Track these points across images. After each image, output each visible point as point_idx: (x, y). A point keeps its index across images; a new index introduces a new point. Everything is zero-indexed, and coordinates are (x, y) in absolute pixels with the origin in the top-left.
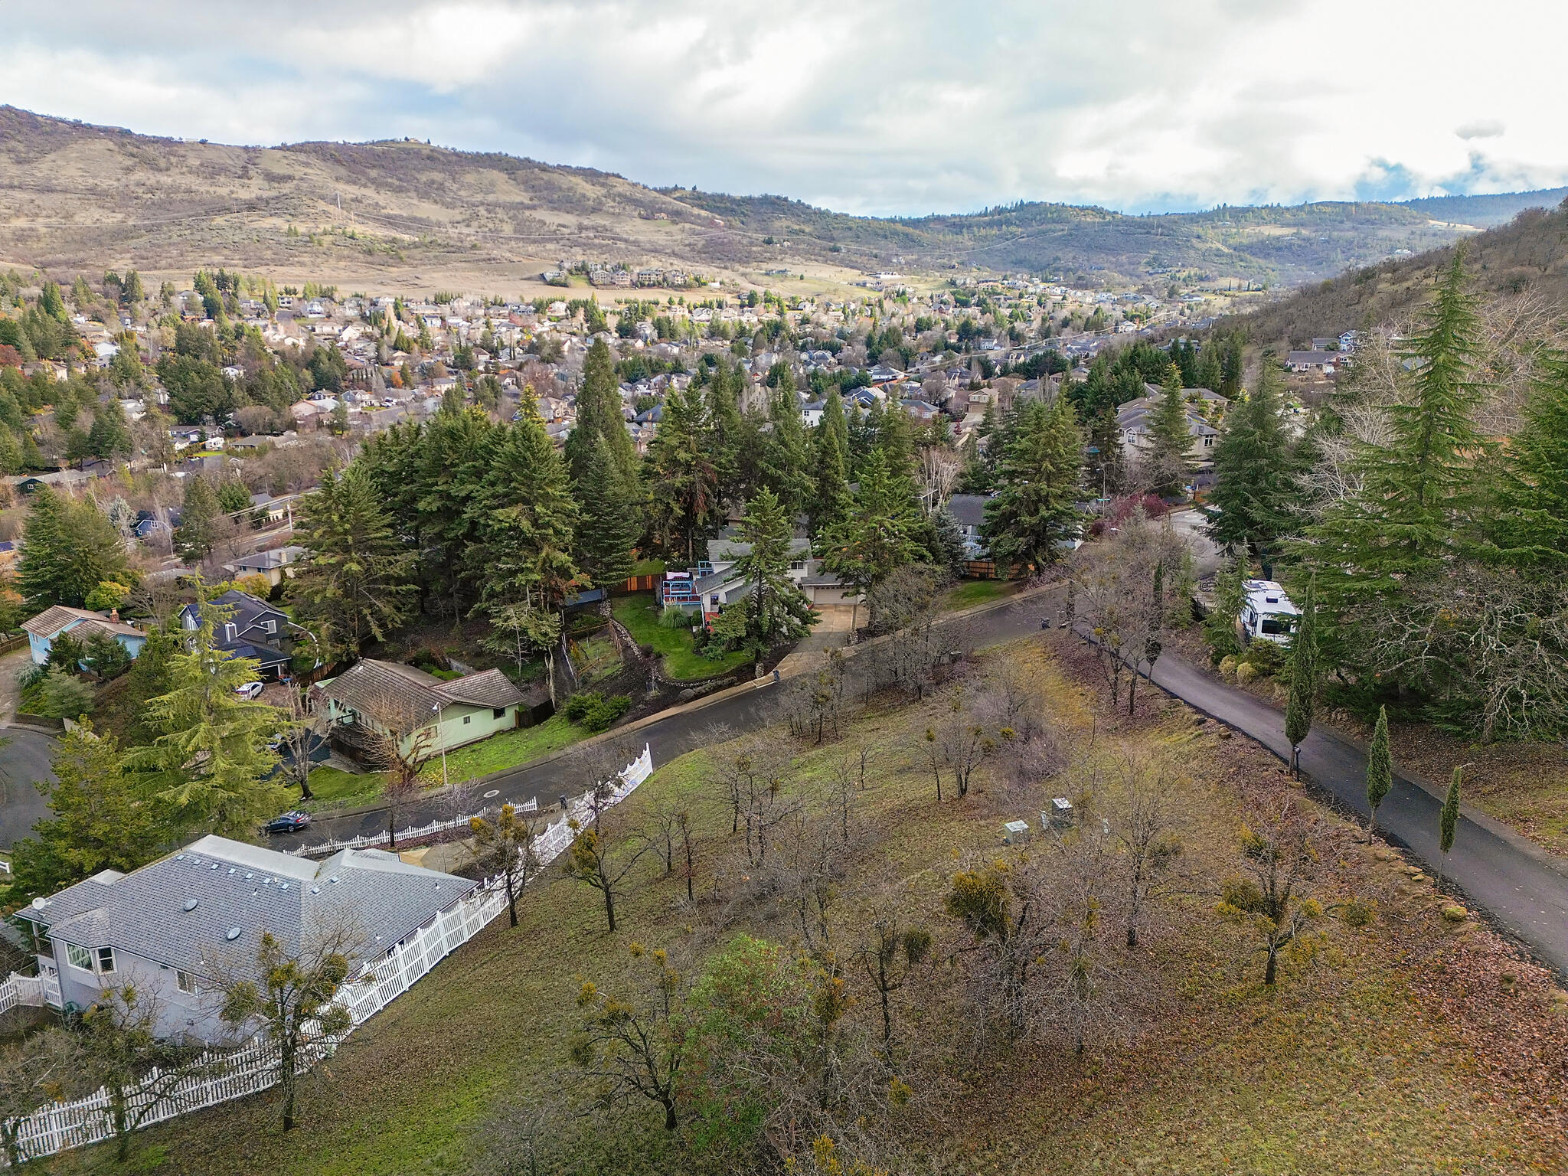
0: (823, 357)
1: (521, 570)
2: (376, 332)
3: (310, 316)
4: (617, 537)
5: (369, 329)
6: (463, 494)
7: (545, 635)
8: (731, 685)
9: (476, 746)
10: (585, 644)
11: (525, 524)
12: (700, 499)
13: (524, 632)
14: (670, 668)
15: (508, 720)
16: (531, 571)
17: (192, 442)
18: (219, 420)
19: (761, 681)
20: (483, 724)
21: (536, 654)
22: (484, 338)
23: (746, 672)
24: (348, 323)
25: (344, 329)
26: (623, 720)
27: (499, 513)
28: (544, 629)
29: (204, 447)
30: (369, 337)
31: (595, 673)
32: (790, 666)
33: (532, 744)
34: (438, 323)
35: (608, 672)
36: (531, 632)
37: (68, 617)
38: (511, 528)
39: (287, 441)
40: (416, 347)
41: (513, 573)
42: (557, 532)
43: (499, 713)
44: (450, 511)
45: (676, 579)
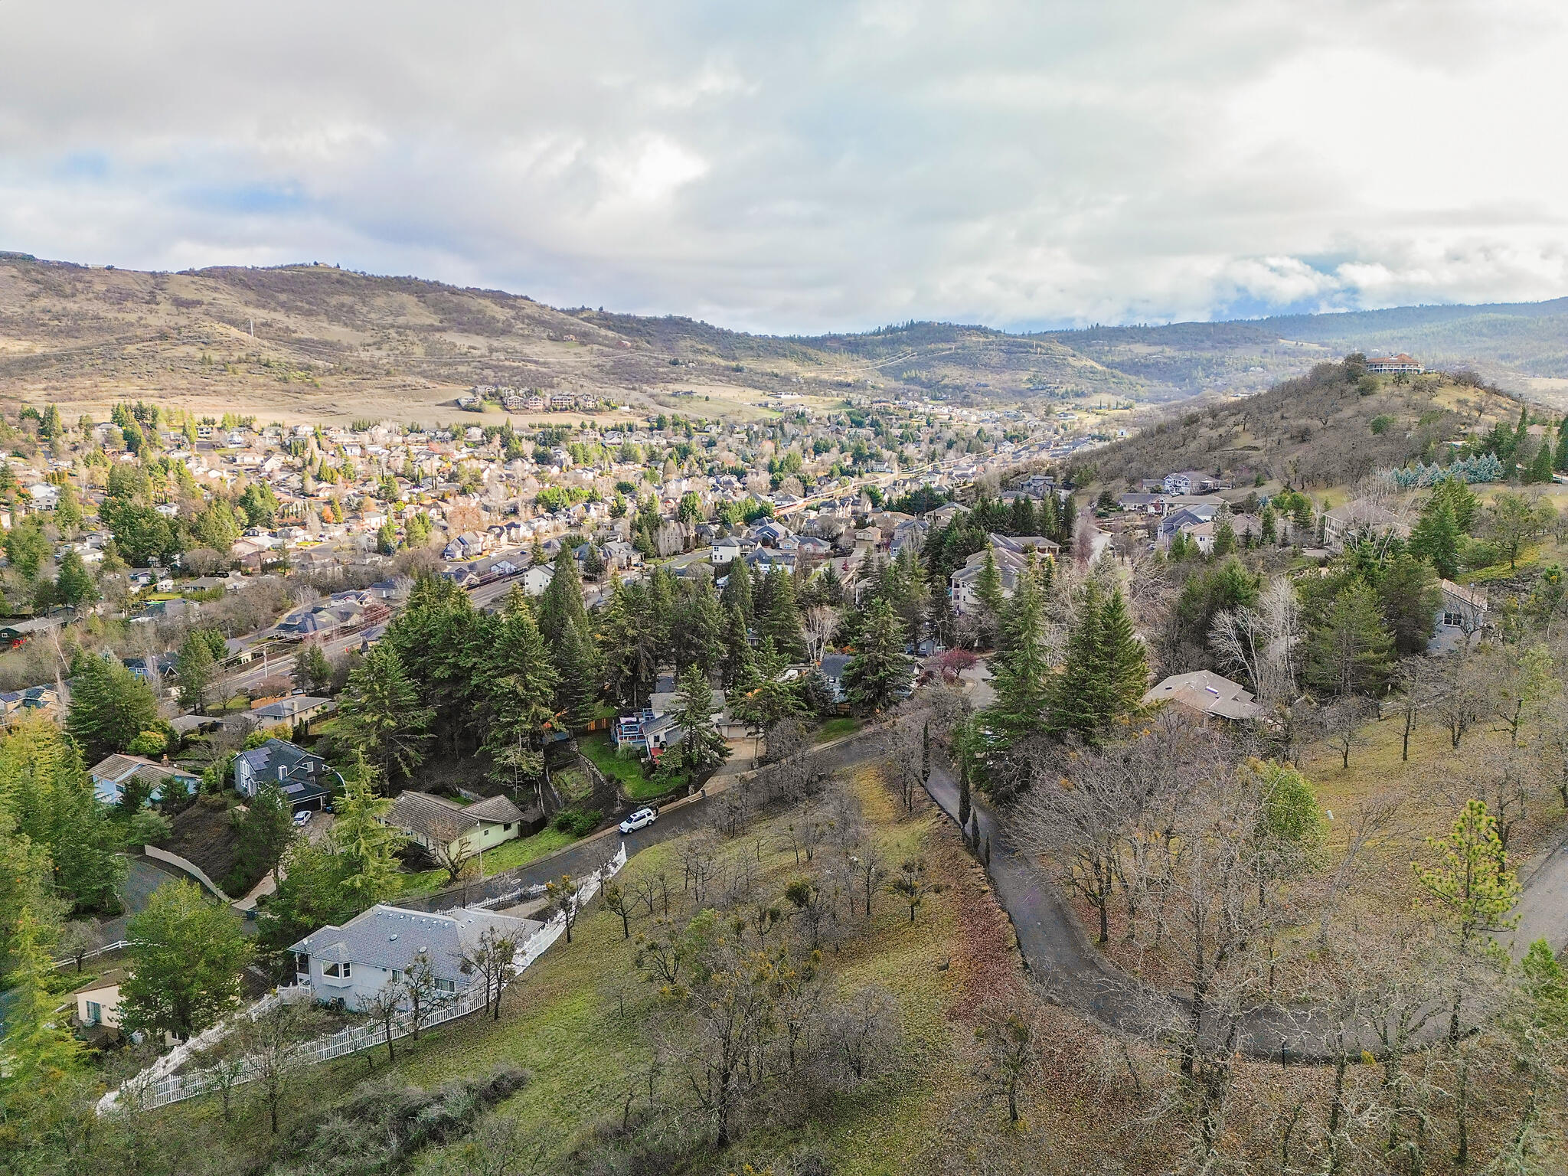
0: (730, 483)
1: (517, 722)
2: (298, 462)
3: (230, 446)
4: (582, 693)
5: (290, 459)
7: (534, 768)
8: (672, 801)
9: (494, 851)
10: (562, 774)
11: (520, 689)
12: (643, 662)
13: (519, 767)
14: (628, 789)
15: (513, 831)
17: (144, 585)
19: (693, 798)
20: (497, 835)
22: (405, 468)
23: (682, 791)
24: (268, 454)
25: (266, 460)
26: (600, 828)
27: (499, 680)
28: (533, 764)
29: (155, 589)
30: (291, 468)
31: (572, 795)
32: (712, 786)
34: (358, 451)
35: (583, 794)
36: (524, 767)
37: (131, 764)
38: (509, 693)
39: (235, 581)
40: (340, 478)
42: (543, 693)
43: (507, 827)
44: (459, 676)
45: (627, 723)
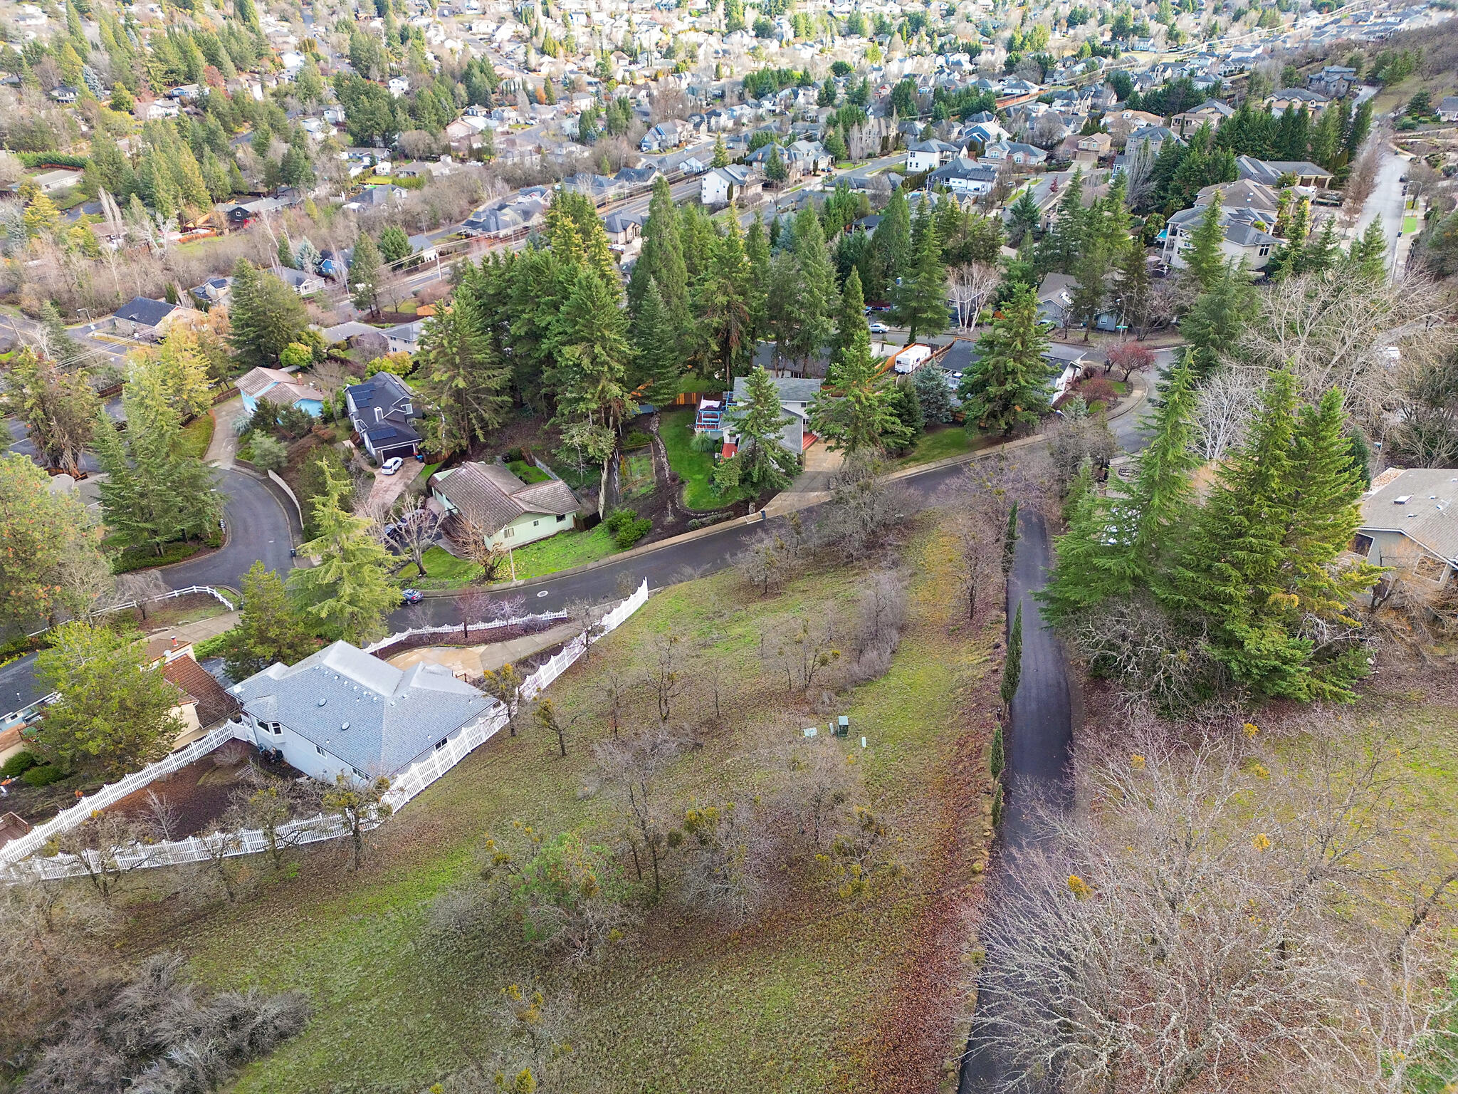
0: (959, 63)
1: (582, 399)
2: (526, 31)
3: (469, 12)
5: (520, 27)
6: (543, 324)
7: (602, 451)
8: (728, 518)
9: (542, 544)
10: (632, 459)
11: (586, 362)
12: (734, 335)
13: (584, 448)
14: (687, 496)
15: (568, 523)
16: (590, 400)
17: (365, 167)
18: (387, 142)
19: (752, 518)
20: (548, 526)
21: (593, 465)
23: (741, 509)
24: (502, 20)
25: (498, 28)
26: (646, 540)
27: (567, 350)
28: (602, 445)
29: (374, 172)
30: (519, 38)
31: (634, 490)
32: (779, 505)
33: (579, 550)
34: (583, 19)
35: (644, 490)
36: (590, 450)
37: (266, 379)
38: (575, 365)
39: (444, 167)
40: (561, 51)
41: (577, 400)
42: (611, 369)
43: (561, 517)
45: (708, 408)
